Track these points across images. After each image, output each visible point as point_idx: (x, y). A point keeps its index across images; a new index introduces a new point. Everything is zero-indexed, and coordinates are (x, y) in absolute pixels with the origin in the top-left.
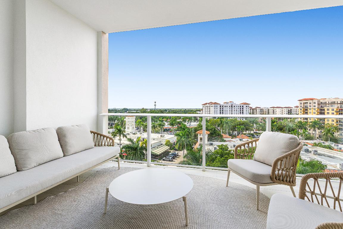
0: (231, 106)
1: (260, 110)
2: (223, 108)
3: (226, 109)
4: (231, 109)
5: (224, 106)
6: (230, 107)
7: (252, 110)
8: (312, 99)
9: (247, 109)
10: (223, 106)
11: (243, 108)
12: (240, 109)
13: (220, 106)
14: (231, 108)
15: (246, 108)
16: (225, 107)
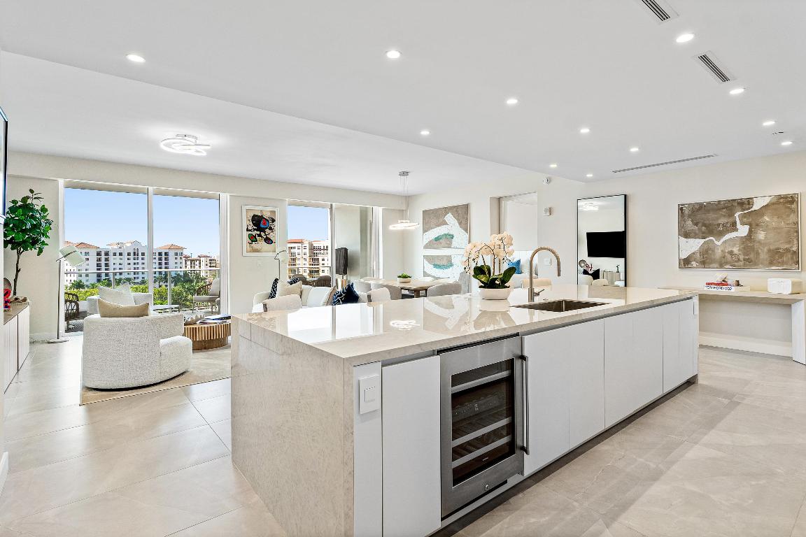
0: (132, 254)
1: (208, 261)
2: (107, 260)
3: (118, 261)
4: (132, 261)
5: (111, 254)
6: (129, 254)
7: (189, 263)
8: (301, 242)
9: (178, 261)
10: (107, 254)
11: (166, 259)
12: (160, 259)
13: (99, 254)
14: (132, 259)
15: (176, 258)
16: (115, 254)
